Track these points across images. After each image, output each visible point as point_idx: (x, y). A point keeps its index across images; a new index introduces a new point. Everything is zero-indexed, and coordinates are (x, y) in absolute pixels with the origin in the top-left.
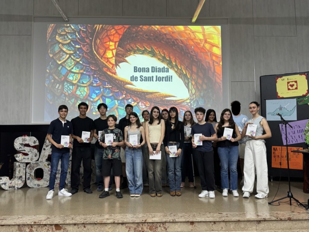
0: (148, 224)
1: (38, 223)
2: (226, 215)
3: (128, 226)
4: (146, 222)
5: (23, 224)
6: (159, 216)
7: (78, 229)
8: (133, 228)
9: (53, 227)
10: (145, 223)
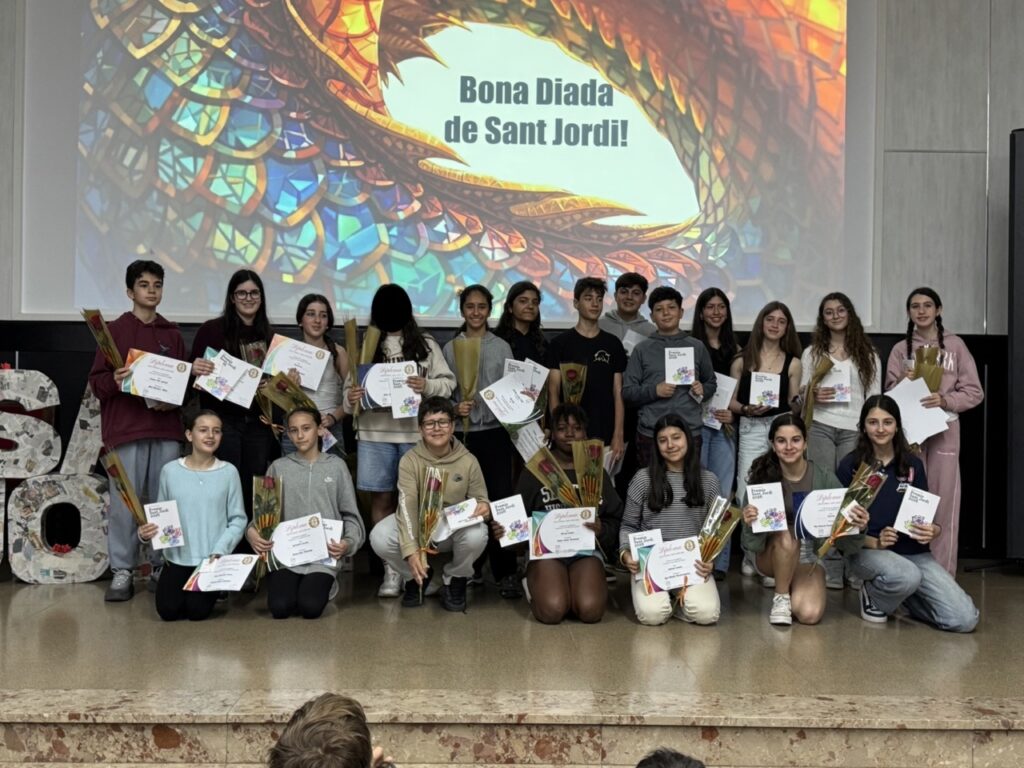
0: (529, 729)
1: (86, 717)
2: (850, 707)
3: (450, 737)
4: (523, 722)
5: (26, 719)
6: (573, 702)
7: (248, 746)
8: (472, 747)
9: (148, 734)
10: (518, 724)
